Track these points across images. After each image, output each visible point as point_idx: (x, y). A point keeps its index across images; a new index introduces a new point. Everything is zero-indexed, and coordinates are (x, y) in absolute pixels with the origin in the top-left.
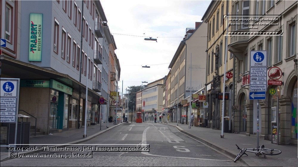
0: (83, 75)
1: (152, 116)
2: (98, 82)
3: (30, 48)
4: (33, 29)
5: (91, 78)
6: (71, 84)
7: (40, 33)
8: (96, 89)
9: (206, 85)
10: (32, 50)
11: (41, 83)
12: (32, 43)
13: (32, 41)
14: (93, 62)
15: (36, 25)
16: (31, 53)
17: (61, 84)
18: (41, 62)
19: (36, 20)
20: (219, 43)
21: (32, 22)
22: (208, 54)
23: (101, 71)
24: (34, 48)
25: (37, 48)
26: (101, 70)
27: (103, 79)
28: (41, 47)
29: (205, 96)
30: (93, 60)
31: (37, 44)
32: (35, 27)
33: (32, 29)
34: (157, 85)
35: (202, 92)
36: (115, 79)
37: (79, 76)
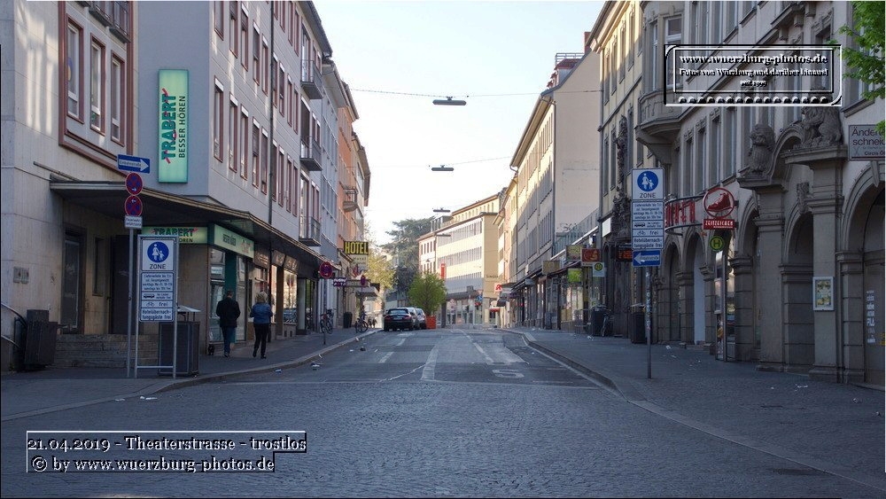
0: (275, 205)
1: (468, 308)
2: (313, 219)
3: (161, 151)
4: (167, 107)
5: (292, 208)
6: (250, 230)
7: (182, 116)
8: (307, 238)
9: (601, 220)
10: (165, 156)
11: (189, 233)
12: (166, 140)
13: (164, 135)
14: (298, 166)
15: (175, 98)
16: (163, 163)
17: (230, 234)
18: (186, 183)
19: (174, 85)
20: (624, 111)
21: (164, 90)
22: (605, 138)
23: (317, 188)
24: (169, 152)
25: (176, 152)
26: (319, 185)
27: (323, 208)
28: (186, 148)
29: (598, 250)
30: (298, 161)
31: (177, 140)
32: (170, 102)
33: (164, 107)
34: (480, 216)
35: (591, 240)
36: (356, 207)
37: (268, 209)
